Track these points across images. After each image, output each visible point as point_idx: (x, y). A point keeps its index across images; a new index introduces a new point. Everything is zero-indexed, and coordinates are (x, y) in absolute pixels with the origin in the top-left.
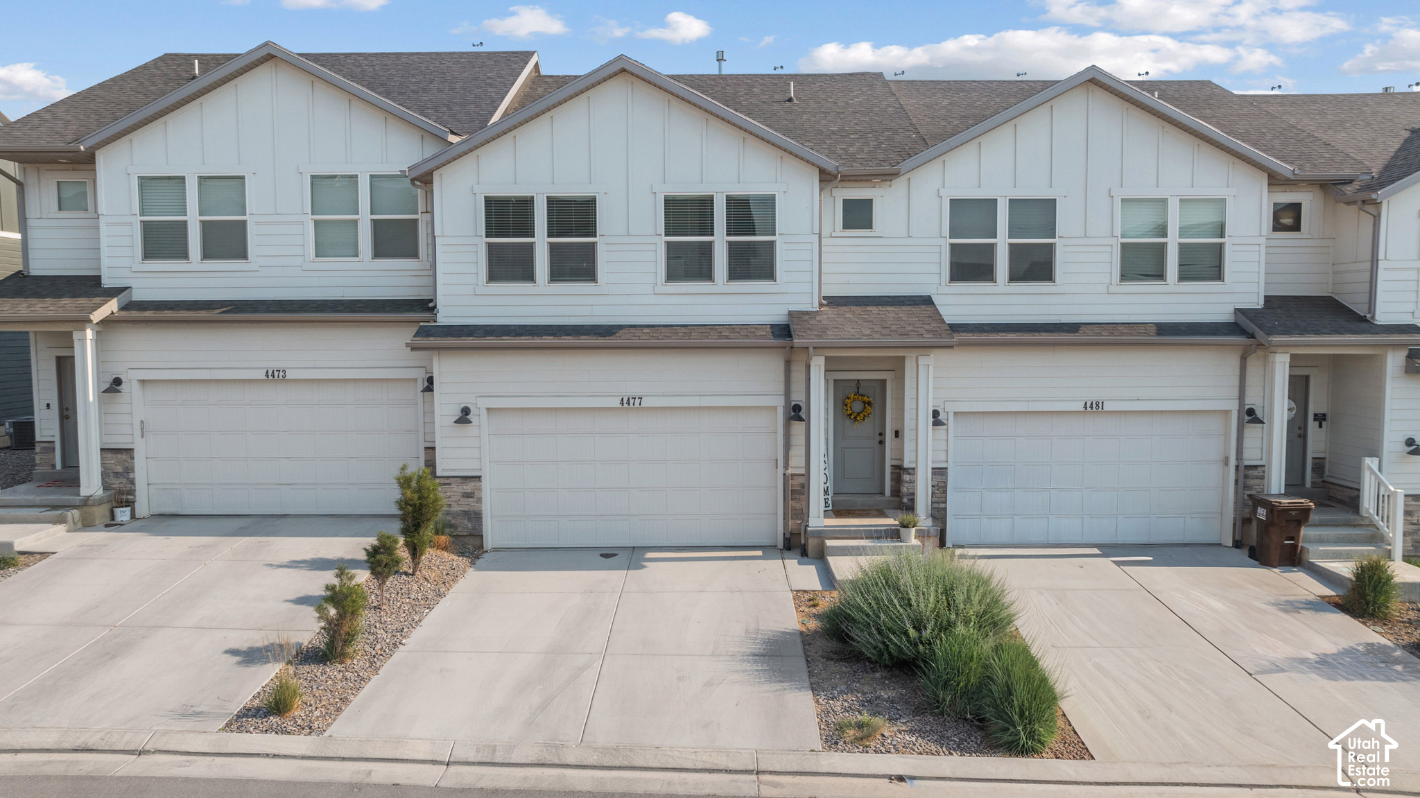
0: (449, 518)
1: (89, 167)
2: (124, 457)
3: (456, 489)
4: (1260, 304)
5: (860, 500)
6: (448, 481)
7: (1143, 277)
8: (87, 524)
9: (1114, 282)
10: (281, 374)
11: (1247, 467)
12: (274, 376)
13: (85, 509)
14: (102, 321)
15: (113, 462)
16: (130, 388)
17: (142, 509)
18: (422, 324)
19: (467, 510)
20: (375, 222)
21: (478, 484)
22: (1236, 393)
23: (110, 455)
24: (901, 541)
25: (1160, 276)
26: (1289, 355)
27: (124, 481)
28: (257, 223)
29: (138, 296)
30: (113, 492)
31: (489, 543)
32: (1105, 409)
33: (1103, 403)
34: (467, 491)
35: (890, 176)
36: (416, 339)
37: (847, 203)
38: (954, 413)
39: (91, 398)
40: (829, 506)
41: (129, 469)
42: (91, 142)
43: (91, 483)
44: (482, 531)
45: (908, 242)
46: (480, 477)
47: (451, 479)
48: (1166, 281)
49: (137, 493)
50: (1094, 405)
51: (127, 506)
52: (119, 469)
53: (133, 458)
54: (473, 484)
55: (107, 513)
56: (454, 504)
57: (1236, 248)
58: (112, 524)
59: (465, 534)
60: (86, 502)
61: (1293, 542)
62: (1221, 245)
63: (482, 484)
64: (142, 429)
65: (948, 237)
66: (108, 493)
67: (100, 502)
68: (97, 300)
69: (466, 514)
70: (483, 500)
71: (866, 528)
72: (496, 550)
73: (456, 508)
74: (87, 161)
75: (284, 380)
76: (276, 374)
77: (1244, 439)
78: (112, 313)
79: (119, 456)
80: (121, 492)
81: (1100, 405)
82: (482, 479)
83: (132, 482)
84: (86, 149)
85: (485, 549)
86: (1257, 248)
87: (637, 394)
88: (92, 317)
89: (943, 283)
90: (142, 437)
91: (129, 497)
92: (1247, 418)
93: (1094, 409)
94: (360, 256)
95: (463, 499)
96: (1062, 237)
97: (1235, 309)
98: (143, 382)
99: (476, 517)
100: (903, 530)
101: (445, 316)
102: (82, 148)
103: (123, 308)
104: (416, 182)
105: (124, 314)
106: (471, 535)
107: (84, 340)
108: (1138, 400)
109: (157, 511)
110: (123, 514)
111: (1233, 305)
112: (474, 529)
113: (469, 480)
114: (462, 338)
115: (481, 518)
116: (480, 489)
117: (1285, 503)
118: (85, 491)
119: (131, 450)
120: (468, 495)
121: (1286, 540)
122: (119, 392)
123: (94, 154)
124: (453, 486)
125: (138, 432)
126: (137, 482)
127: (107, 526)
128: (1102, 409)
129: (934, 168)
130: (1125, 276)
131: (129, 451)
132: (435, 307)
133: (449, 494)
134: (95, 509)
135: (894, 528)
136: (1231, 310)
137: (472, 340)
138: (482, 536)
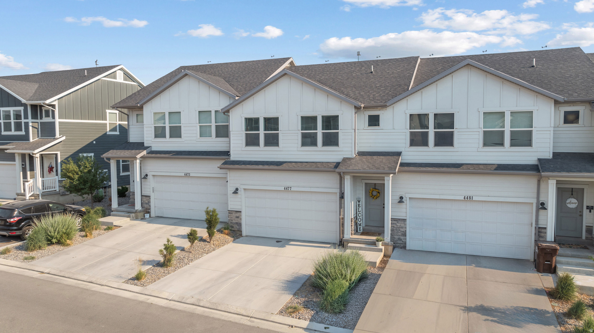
0: (232, 224)
1: (141, 109)
2: (148, 198)
3: (234, 215)
4: (551, 156)
5: (373, 229)
6: (231, 212)
7: (495, 145)
8: (136, 218)
9: (480, 147)
10: (189, 174)
11: (539, 228)
12: (187, 175)
13: (136, 213)
14: (141, 157)
15: (145, 199)
16: (150, 177)
17: (153, 214)
18: (226, 160)
19: (237, 222)
20: (216, 126)
21: (240, 214)
22: (535, 196)
23: (145, 197)
24: (376, 246)
25: (502, 144)
26: (556, 180)
27: (148, 206)
28: (184, 126)
29: (154, 149)
30: (145, 208)
31: (244, 234)
32: (473, 199)
33: (472, 197)
34: (237, 216)
35: (384, 107)
36: (222, 165)
37: (370, 117)
38: (409, 198)
39: (138, 180)
40: (361, 230)
41: (149, 202)
42: (141, 103)
43: (138, 206)
44: (241, 230)
45: (393, 131)
46: (241, 211)
47: (232, 212)
48: (504, 147)
49: (151, 210)
50: (469, 198)
51: (148, 213)
52: (147, 202)
53: (150, 199)
54: (239, 214)
55: (143, 215)
56: (233, 220)
57: (538, 132)
58: (143, 219)
59: (236, 230)
60: (136, 212)
61: (549, 263)
62: (531, 132)
63: (242, 214)
64: (153, 190)
65: (409, 129)
66: (143, 209)
67: (140, 212)
68: (141, 151)
69: (237, 223)
70: (242, 219)
71: (364, 240)
72: (247, 236)
73: (234, 221)
74: (141, 108)
75: (190, 177)
76: (187, 174)
77: (539, 216)
78: (144, 155)
79: (147, 198)
80: (147, 209)
81: (471, 198)
82: (242, 212)
83: (150, 206)
84: (140, 105)
85: (242, 236)
86: (549, 132)
87: (290, 186)
88: (137, 157)
89: (407, 147)
90: (153, 192)
91: (149, 210)
92: (541, 206)
93: (468, 199)
94: (212, 137)
95: (236, 218)
96: (457, 128)
97: (538, 159)
98: (154, 176)
99: (240, 225)
100: (377, 242)
101: (233, 157)
102: (139, 105)
103: (148, 153)
104: (225, 113)
105: (148, 155)
106: (238, 231)
107: (136, 163)
108: (489, 196)
109: (157, 215)
110: (147, 216)
111: (537, 157)
112: (239, 229)
113: (238, 212)
114: (235, 165)
115: (241, 225)
116: (241, 216)
117: (544, 246)
118: (136, 208)
119: (150, 196)
120: (238, 217)
121: (546, 262)
122: (146, 178)
123: (143, 106)
124: (233, 214)
125: (152, 191)
126: (151, 206)
127: (142, 219)
128: (472, 199)
129: (404, 102)
130: (485, 144)
131: (149, 196)
132: (230, 154)
133: (232, 216)
134: (138, 214)
135: (373, 241)
136: (536, 159)
137: (237, 166)
138: (242, 231)
